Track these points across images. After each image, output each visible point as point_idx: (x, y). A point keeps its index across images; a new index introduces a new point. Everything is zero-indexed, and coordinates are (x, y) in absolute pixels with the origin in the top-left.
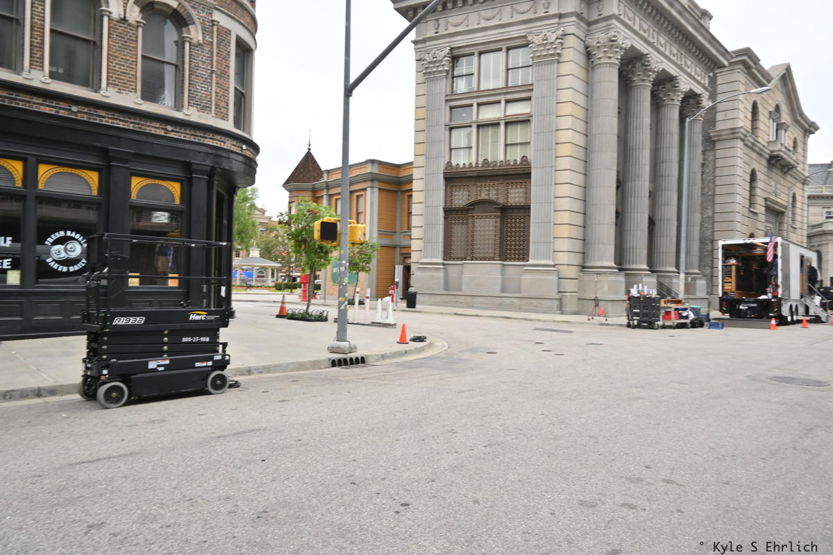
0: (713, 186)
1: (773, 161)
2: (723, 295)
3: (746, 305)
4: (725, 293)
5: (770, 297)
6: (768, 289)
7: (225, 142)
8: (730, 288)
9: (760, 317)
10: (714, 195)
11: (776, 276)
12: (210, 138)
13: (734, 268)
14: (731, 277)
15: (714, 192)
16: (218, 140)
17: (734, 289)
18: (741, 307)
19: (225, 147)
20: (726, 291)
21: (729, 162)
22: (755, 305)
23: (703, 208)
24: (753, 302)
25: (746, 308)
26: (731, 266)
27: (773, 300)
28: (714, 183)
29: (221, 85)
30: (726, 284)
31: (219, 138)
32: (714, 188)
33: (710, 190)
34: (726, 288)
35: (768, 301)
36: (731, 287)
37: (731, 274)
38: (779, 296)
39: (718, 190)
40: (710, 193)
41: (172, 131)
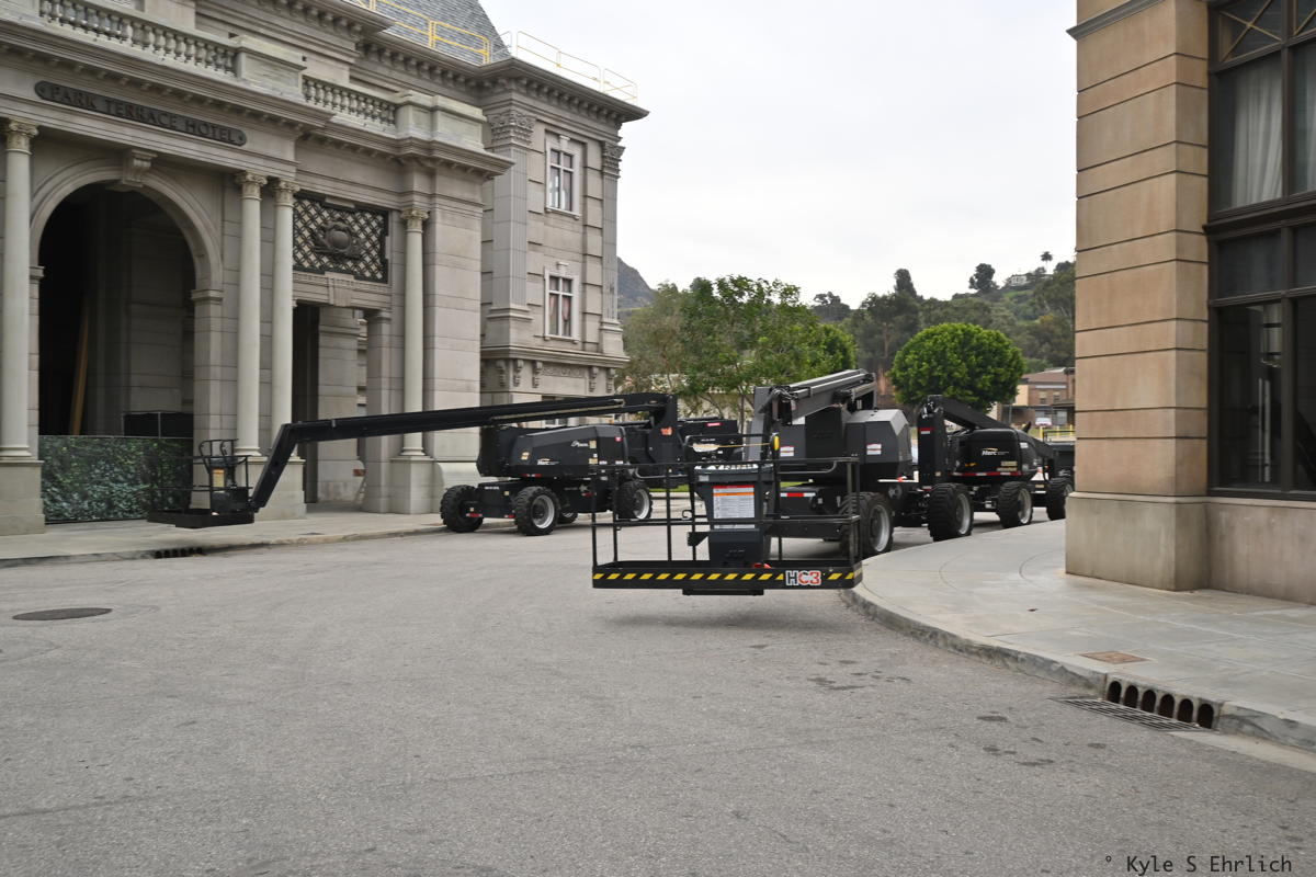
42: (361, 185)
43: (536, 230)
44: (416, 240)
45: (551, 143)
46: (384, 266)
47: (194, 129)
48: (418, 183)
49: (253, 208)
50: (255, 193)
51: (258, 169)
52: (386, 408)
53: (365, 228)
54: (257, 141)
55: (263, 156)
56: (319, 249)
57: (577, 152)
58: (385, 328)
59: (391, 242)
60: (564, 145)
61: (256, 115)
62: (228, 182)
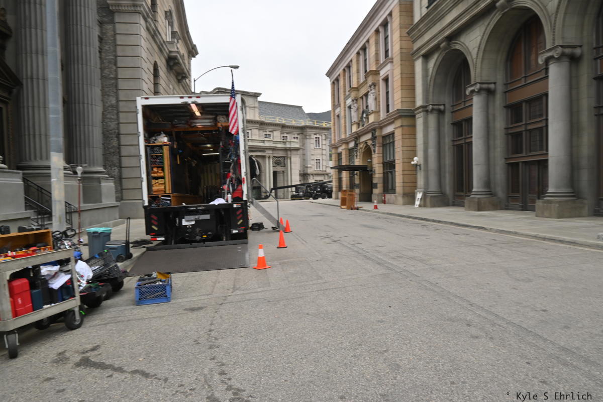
0: (114, 67)
1: (171, 64)
2: (149, 202)
3: (193, 217)
4: (153, 198)
5: (230, 201)
6: (226, 187)
8: (162, 187)
9: (216, 238)
10: (116, 79)
11: (238, 163)
13: (166, 150)
14: (163, 169)
15: (117, 75)
17: (168, 191)
18: (184, 223)
20: (155, 194)
21: (132, 40)
22: (207, 217)
23: (104, 94)
24: (204, 212)
25: (193, 223)
26: (161, 147)
27: (235, 206)
28: (115, 64)
30: (154, 181)
32: (116, 71)
33: (111, 72)
34: (155, 188)
35: (227, 208)
36: (164, 186)
37: (162, 163)
38: (245, 198)
39: (122, 74)
40: (112, 76)
42: (281, 154)
43: (313, 152)
44: (289, 161)
45: (315, 136)
46: (285, 165)
47: (260, 151)
48: (289, 153)
49: (267, 160)
50: (267, 158)
51: (267, 155)
52: (286, 185)
53: (282, 160)
54: (268, 151)
55: (269, 153)
56: (276, 163)
57: (320, 137)
58: (285, 173)
59: (286, 161)
60: (318, 136)
61: (267, 149)
62: (264, 157)
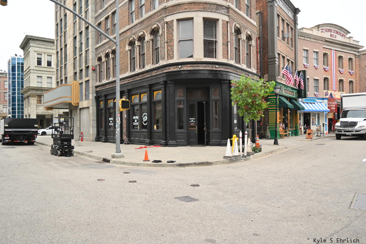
7: (170, 69)
12: (165, 70)
16: (168, 69)
19: (171, 71)
29: (170, 45)
31: (168, 68)
41: (157, 72)
